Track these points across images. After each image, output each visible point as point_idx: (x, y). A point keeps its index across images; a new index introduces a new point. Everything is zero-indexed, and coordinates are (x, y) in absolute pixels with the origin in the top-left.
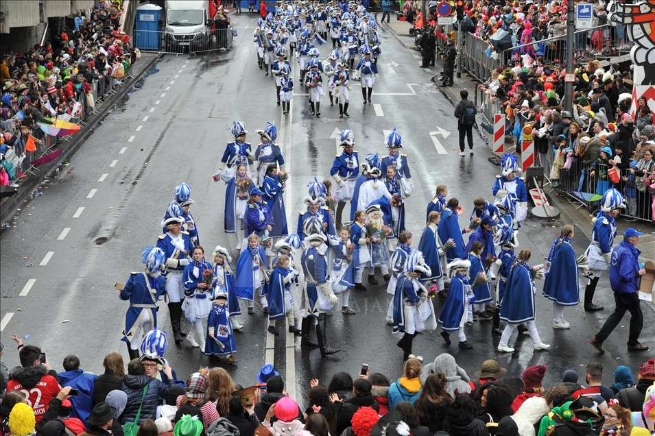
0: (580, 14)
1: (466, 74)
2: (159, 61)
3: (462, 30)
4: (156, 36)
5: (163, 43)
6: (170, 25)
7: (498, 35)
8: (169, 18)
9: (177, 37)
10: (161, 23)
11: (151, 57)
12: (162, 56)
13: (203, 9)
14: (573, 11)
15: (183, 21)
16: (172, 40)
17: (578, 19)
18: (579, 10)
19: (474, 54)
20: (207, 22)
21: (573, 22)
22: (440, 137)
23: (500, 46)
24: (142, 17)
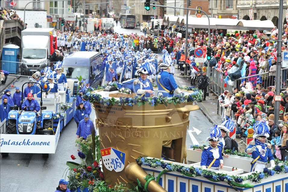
0: (285, 58)
1: (212, 94)
2: (16, 81)
3: (210, 66)
4: (15, 65)
5: (20, 70)
6: (25, 58)
7: (233, 70)
8: (24, 54)
9: (29, 66)
10: (19, 57)
11: (11, 78)
12: (19, 78)
13: (46, 49)
14: (281, 56)
15: (33, 56)
16: (26, 68)
17: (283, 61)
18: (285, 55)
19: (217, 81)
20: (49, 57)
21: (280, 63)
22: (195, 134)
23: (234, 77)
24: (6, 53)
